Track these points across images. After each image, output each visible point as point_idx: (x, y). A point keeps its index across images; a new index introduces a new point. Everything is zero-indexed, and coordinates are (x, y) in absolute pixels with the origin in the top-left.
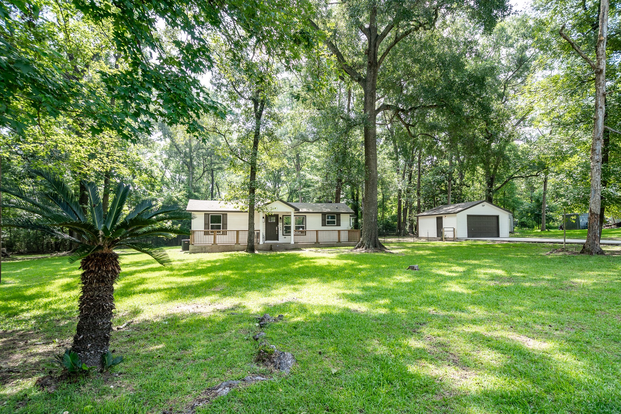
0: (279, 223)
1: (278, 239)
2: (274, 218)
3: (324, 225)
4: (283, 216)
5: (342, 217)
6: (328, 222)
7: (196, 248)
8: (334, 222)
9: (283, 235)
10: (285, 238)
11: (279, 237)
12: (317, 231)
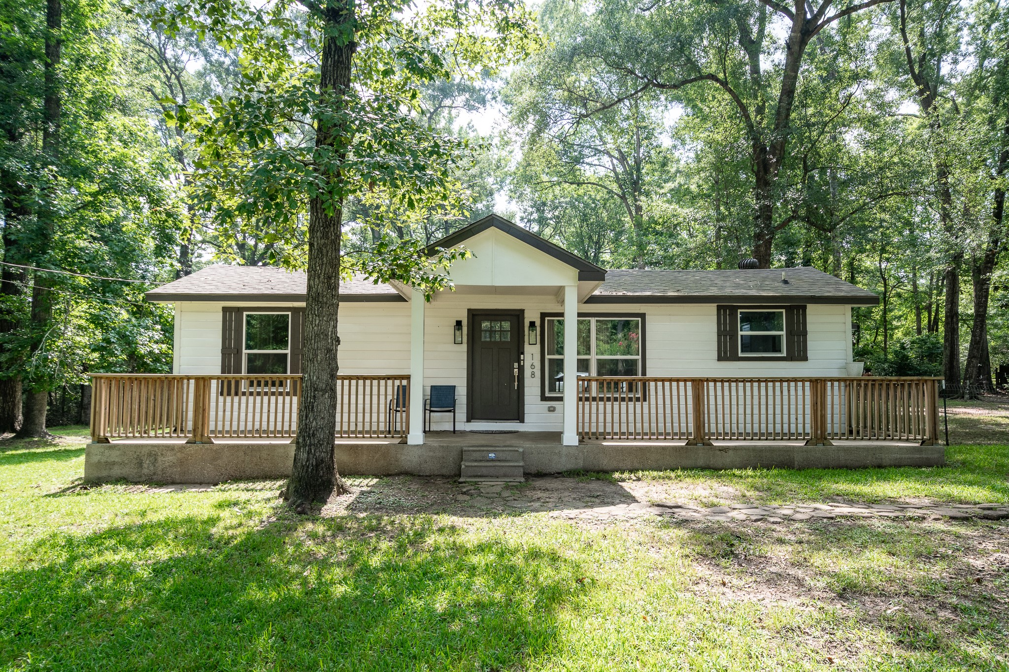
0: (528, 348)
1: (520, 418)
2: (506, 325)
3: (726, 354)
4: (543, 315)
5: (815, 316)
6: (751, 344)
7: (114, 456)
8: (772, 344)
9: (544, 398)
10: (552, 410)
11: (528, 408)
12: (698, 383)
